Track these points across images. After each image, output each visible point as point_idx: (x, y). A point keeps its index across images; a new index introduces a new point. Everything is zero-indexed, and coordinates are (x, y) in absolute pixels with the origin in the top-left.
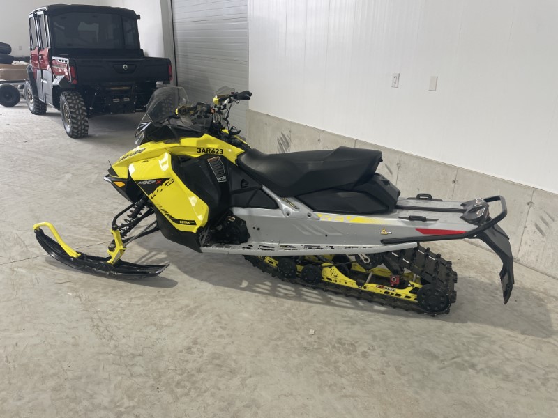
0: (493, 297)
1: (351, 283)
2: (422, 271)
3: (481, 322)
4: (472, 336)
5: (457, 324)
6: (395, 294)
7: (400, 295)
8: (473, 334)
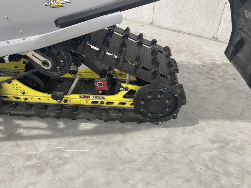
0: (211, 79)
1: (46, 98)
2: (137, 67)
3: (214, 118)
4: (213, 146)
5: (189, 128)
6: (105, 102)
7: (112, 103)
8: (213, 142)
